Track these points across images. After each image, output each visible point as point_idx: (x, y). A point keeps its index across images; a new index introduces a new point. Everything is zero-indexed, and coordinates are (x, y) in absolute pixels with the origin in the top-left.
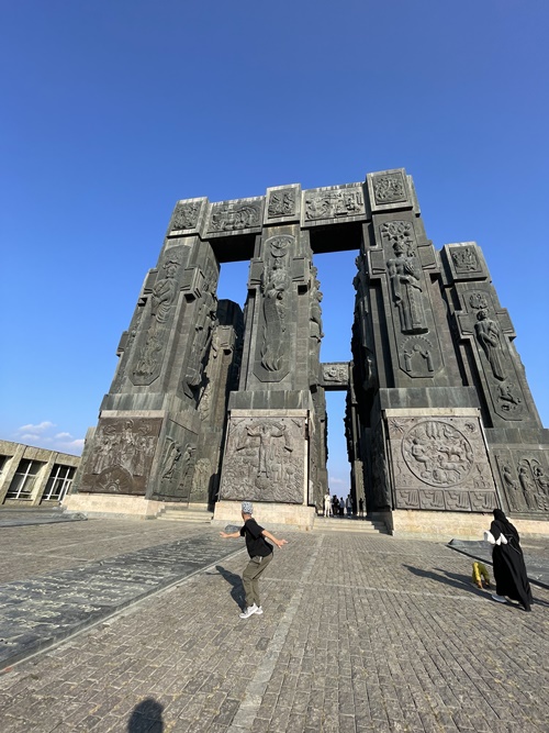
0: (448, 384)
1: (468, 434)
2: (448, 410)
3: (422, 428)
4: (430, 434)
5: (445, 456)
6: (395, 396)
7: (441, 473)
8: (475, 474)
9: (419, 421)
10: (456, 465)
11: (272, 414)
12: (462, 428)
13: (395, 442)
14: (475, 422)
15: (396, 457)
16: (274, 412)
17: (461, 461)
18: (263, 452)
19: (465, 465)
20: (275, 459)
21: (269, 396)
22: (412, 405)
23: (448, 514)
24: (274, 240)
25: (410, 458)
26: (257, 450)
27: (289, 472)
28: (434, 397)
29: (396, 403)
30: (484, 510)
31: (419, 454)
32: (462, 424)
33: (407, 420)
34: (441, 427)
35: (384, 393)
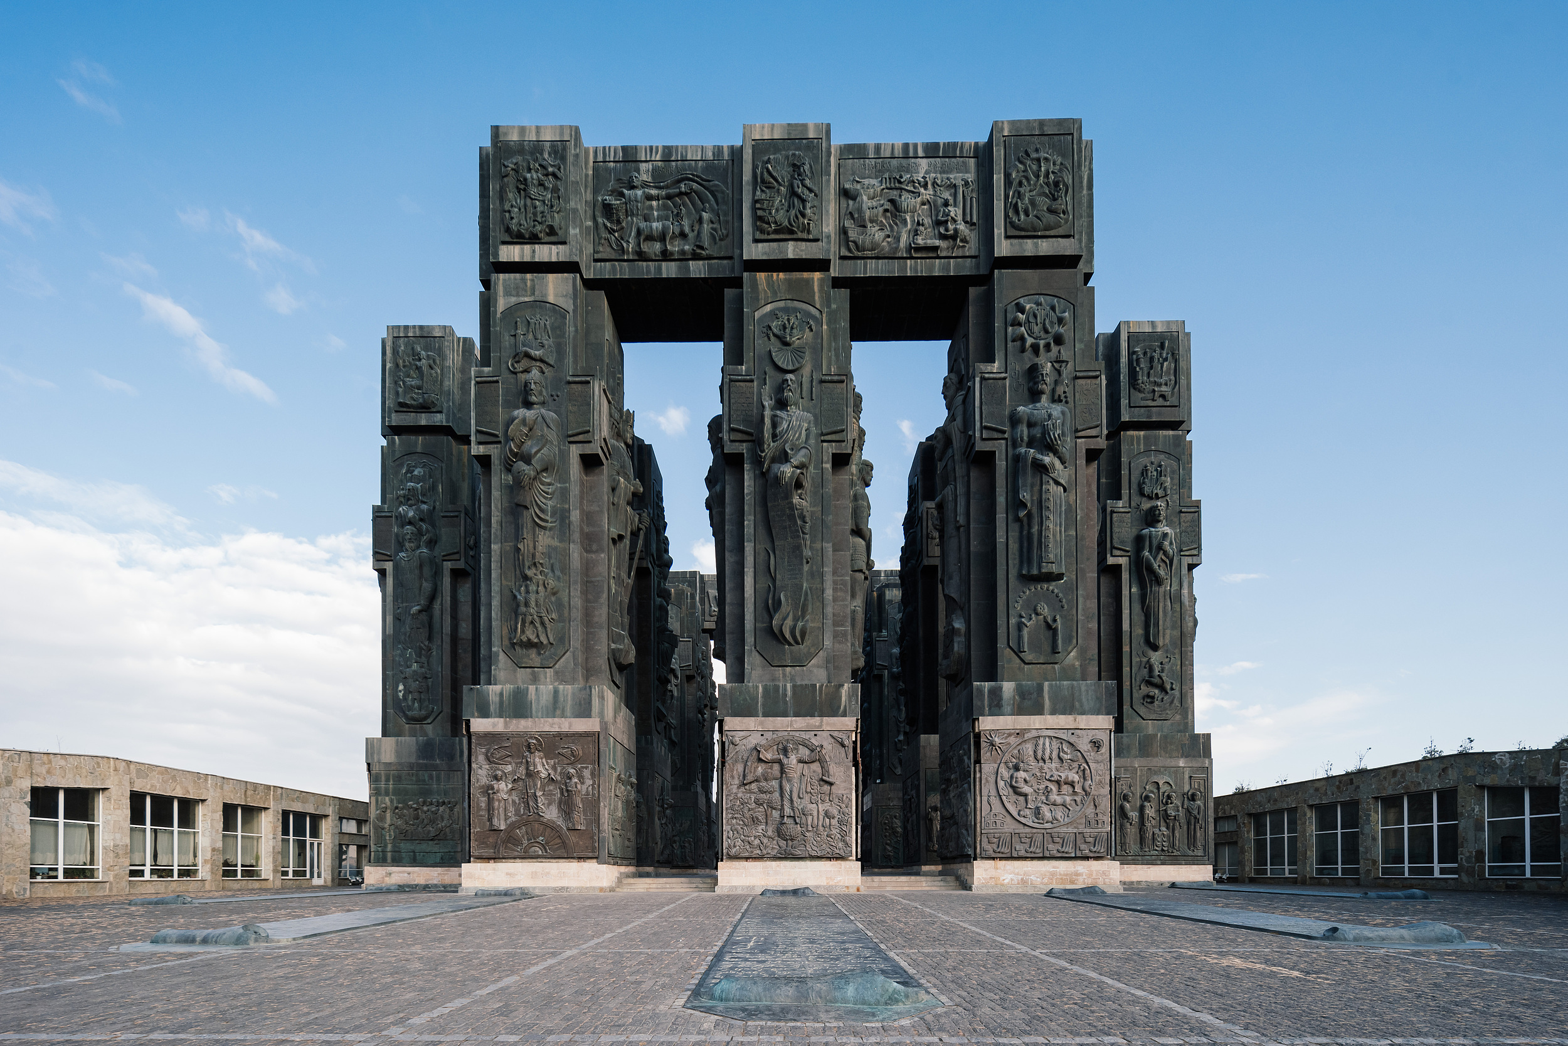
0: (1078, 675)
1: (1091, 756)
2: (1070, 718)
3: (1029, 748)
4: (1039, 757)
5: (1053, 787)
6: (996, 694)
7: (1045, 810)
8: (1090, 811)
9: (1027, 736)
10: (1068, 799)
11: (796, 726)
12: (1084, 746)
13: (988, 768)
14: (1104, 737)
15: (988, 789)
16: (800, 722)
17: (1075, 793)
18: (787, 787)
19: (1078, 799)
20: (807, 797)
21: (789, 693)
22: (1020, 711)
23: (1046, 862)
24: (773, 314)
25: (1005, 791)
26: (775, 784)
27: (827, 815)
28: (1054, 698)
29: (996, 708)
30: (1092, 855)
31: (1021, 784)
32: (1086, 740)
33: (1010, 735)
34: (1055, 743)
35: (980, 691)
